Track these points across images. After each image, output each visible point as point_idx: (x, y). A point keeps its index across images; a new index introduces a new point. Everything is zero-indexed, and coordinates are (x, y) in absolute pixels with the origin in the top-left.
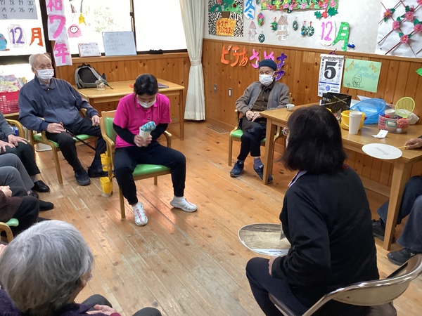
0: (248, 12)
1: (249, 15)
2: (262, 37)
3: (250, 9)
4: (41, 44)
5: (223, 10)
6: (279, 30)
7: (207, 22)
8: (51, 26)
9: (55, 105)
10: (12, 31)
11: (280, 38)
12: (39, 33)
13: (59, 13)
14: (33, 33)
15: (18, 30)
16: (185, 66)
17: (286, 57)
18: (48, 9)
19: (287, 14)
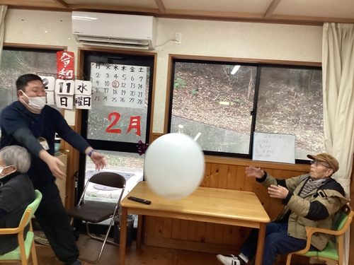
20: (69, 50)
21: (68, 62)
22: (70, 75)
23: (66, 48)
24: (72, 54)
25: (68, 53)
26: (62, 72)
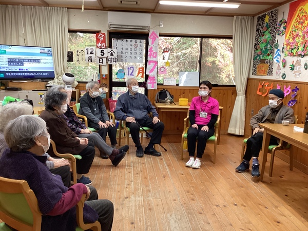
0: (276, 59)
1: (277, 60)
2: (284, 76)
3: (278, 57)
4: (142, 77)
5: (261, 58)
6: (295, 70)
7: (252, 67)
8: (149, 67)
9: (135, 107)
10: (128, 68)
11: (295, 76)
12: (143, 70)
13: (154, 59)
14: (139, 70)
15: (132, 69)
16: (233, 96)
17: (298, 89)
18: (148, 57)
19: (301, 58)
20: (102, 32)
21: (102, 39)
22: (103, 46)
23: (101, 31)
24: (104, 34)
25: (102, 34)
26: (99, 45)
